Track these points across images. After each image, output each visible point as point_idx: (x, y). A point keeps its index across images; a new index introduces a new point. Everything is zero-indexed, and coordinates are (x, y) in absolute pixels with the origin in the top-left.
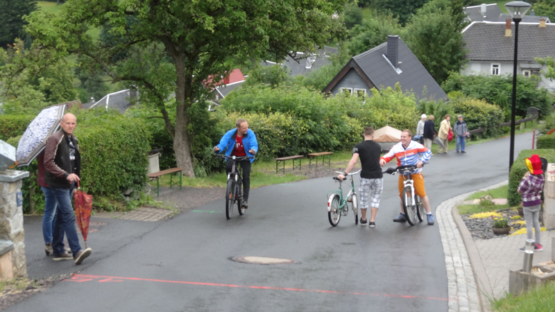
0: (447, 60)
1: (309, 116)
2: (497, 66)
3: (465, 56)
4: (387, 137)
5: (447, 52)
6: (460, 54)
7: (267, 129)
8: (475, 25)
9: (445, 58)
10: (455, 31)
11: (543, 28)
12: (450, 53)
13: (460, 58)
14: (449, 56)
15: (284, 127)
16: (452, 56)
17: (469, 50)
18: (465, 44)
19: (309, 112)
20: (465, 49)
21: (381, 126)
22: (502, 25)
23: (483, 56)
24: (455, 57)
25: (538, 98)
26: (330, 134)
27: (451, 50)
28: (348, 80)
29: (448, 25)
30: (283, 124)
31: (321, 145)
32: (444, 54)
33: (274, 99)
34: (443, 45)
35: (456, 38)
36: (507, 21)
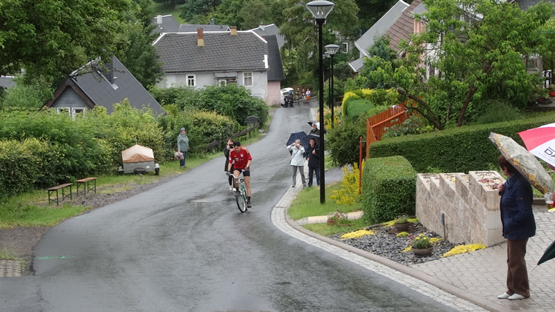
0: (141, 74)
1: (64, 140)
2: (193, 77)
3: (159, 68)
4: (139, 156)
5: (141, 66)
6: (153, 67)
7: (26, 157)
8: (166, 36)
9: (139, 72)
10: (147, 43)
11: (234, 36)
12: (144, 66)
13: (155, 71)
14: (143, 69)
15: (41, 154)
16: (146, 70)
17: (163, 62)
18: (158, 57)
19: (64, 135)
20: (159, 61)
21: (128, 146)
22: (194, 35)
23: (177, 67)
24: (149, 71)
25: (254, 106)
26: (84, 158)
27: (144, 64)
28: (64, 99)
29: (140, 37)
30: (40, 150)
31: (77, 170)
32: (138, 68)
33: (25, 124)
34: (136, 58)
35: (149, 50)
36: (198, 30)
